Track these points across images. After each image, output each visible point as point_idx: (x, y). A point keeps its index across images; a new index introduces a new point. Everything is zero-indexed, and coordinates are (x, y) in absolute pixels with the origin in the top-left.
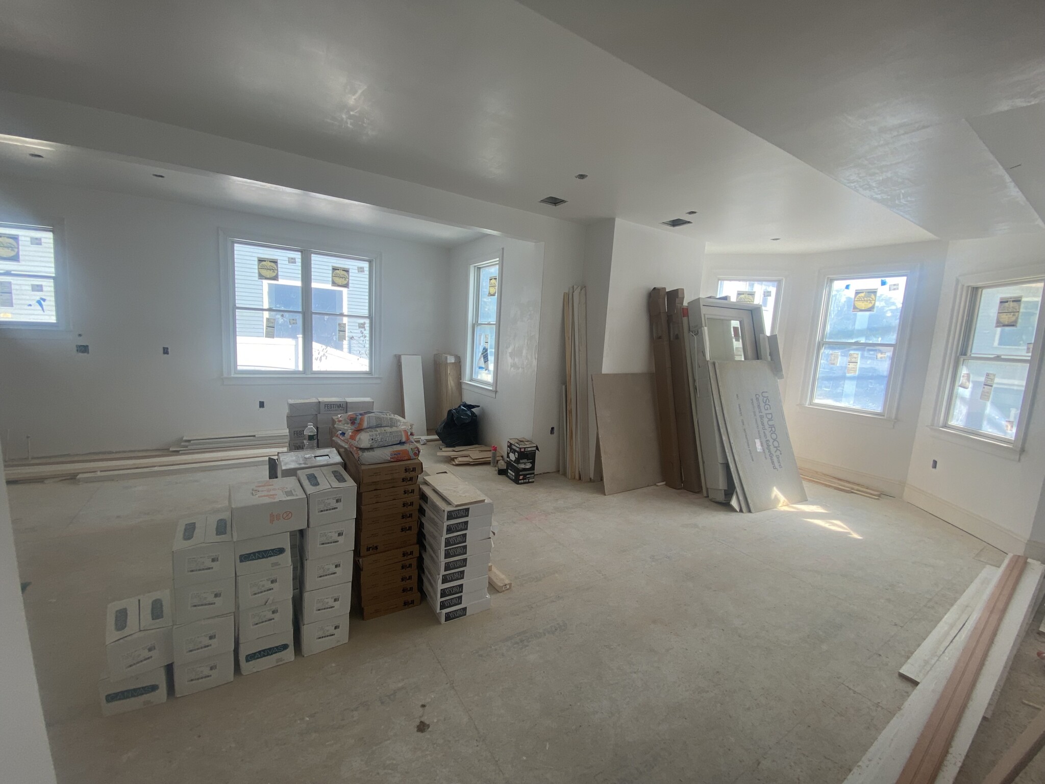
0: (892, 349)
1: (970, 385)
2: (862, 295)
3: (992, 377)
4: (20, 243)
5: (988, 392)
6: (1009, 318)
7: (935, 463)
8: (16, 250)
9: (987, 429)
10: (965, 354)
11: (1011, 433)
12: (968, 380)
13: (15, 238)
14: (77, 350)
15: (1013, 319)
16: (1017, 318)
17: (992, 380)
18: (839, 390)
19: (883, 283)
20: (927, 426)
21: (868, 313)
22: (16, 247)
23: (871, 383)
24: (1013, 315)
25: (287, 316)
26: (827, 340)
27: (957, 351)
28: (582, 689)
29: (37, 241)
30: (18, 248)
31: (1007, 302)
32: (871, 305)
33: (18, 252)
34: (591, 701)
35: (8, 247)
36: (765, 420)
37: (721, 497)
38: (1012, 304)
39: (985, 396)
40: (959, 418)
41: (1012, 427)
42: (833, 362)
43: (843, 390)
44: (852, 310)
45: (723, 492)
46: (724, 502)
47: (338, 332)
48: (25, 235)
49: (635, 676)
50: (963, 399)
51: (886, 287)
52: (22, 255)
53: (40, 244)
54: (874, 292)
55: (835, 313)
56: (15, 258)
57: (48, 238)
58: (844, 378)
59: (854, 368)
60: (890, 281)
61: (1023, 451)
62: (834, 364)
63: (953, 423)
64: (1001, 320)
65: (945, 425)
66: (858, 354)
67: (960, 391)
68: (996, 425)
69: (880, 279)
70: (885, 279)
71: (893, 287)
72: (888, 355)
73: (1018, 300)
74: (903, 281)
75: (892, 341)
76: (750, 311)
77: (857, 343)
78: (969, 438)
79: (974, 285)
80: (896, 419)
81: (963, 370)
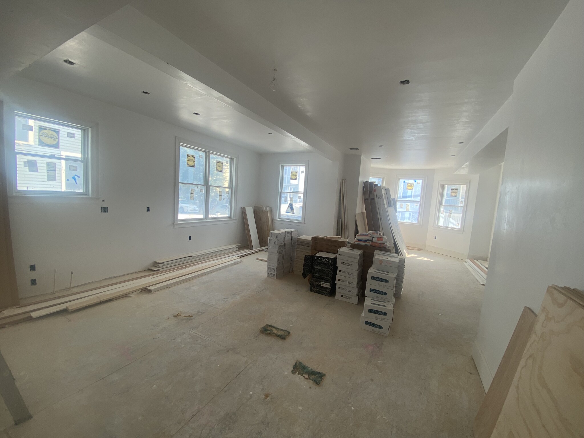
0: (419, 202)
2: (409, 184)
3: (451, 211)
4: (60, 135)
5: (450, 215)
6: (454, 194)
7: (436, 237)
8: (57, 140)
9: (451, 225)
10: (441, 205)
11: (459, 227)
12: (444, 212)
13: (57, 132)
14: (102, 211)
15: (456, 194)
19: (415, 181)
20: (432, 226)
22: (57, 138)
23: (414, 214)
25: (199, 187)
26: (398, 199)
27: (439, 204)
29: (72, 135)
30: (59, 139)
32: (412, 188)
33: (58, 142)
35: (51, 138)
38: (455, 190)
40: (441, 223)
41: (459, 225)
43: (405, 216)
44: (406, 189)
47: (219, 196)
48: (64, 130)
50: (442, 217)
51: (416, 183)
52: (61, 145)
53: (74, 137)
54: (413, 184)
56: (56, 146)
57: (78, 133)
59: (408, 209)
60: (417, 181)
61: (464, 231)
62: (402, 207)
64: (452, 195)
65: (437, 226)
66: (409, 204)
67: (441, 215)
68: (454, 224)
69: (414, 180)
70: (416, 180)
71: (418, 183)
72: (418, 205)
73: (457, 189)
74: (421, 181)
75: (419, 200)
76: (386, 189)
77: (409, 201)
78: (445, 229)
79: (444, 184)
80: (422, 225)
81: (442, 209)
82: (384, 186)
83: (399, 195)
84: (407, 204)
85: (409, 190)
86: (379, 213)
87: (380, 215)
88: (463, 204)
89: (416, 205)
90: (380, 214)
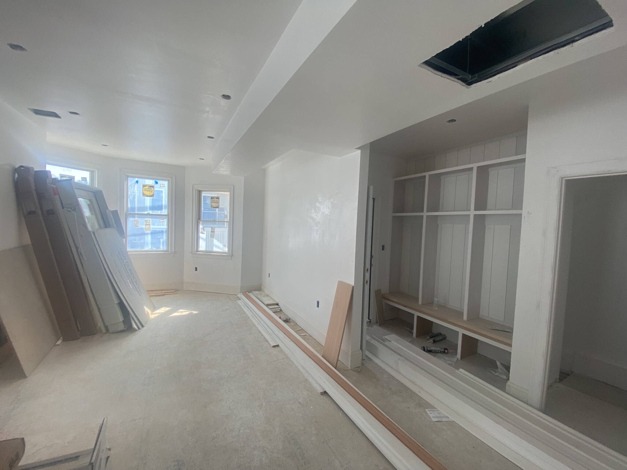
0: (167, 217)
1: (205, 232)
2: (147, 187)
3: (214, 228)
5: (213, 235)
6: (216, 205)
7: (196, 268)
9: (215, 249)
10: (200, 220)
11: (226, 250)
12: (204, 230)
15: (218, 205)
16: (219, 205)
17: (214, 230)
18: (142, 241)
19: (157, 183)
20: (190, 253)
21: (151, 198)
23: (159, 235)
24: (217, 204)
26: (129, 212)
27: (197, 219)
28: (242, 464)
31: (214, 198)
32: (152, 194)
34: (253, 461)
36: (126, 266)
37: (122, 327)
38: (216, 199)
39: (212, 236)
40: (202, 246)
41: (225, 247)
42: (136, 225)
43: (144, 241)
44: (142, 195)
45: (122, 323)
46: (126, 329)
49: (241, 431)
50: (203, 239)
51: (158, 185)
54: (153, 187)
55: (132, 197)
58: (144, 234)
59: (149, 228)
60: (159, 182)
61: (232, 255)
62: (137, 226)
63: (200, 249)
64: (213, 205)
65: (197, 251)
66: (150, 220)
67: (201, 235)
68: (219, 248)
69: (154, 181)
70: (157, 181)
71: (162, 186)
72: (166, 221)
73: (218, 198)
74: (166, 183)
75: (166, 213)
76: (94, 192)
77: (148, 214)
78: (208, 254)
79: (200, 189)
80: (175, 252)
81: (201, 226)
82: (96, 187)
83: (129, 206)
84: (146, 221)
85: (147, 196)
86: (74, 241)
87: (77, 248)
88: (228, 219)
89: (161, 221)
90: (75, 244)
